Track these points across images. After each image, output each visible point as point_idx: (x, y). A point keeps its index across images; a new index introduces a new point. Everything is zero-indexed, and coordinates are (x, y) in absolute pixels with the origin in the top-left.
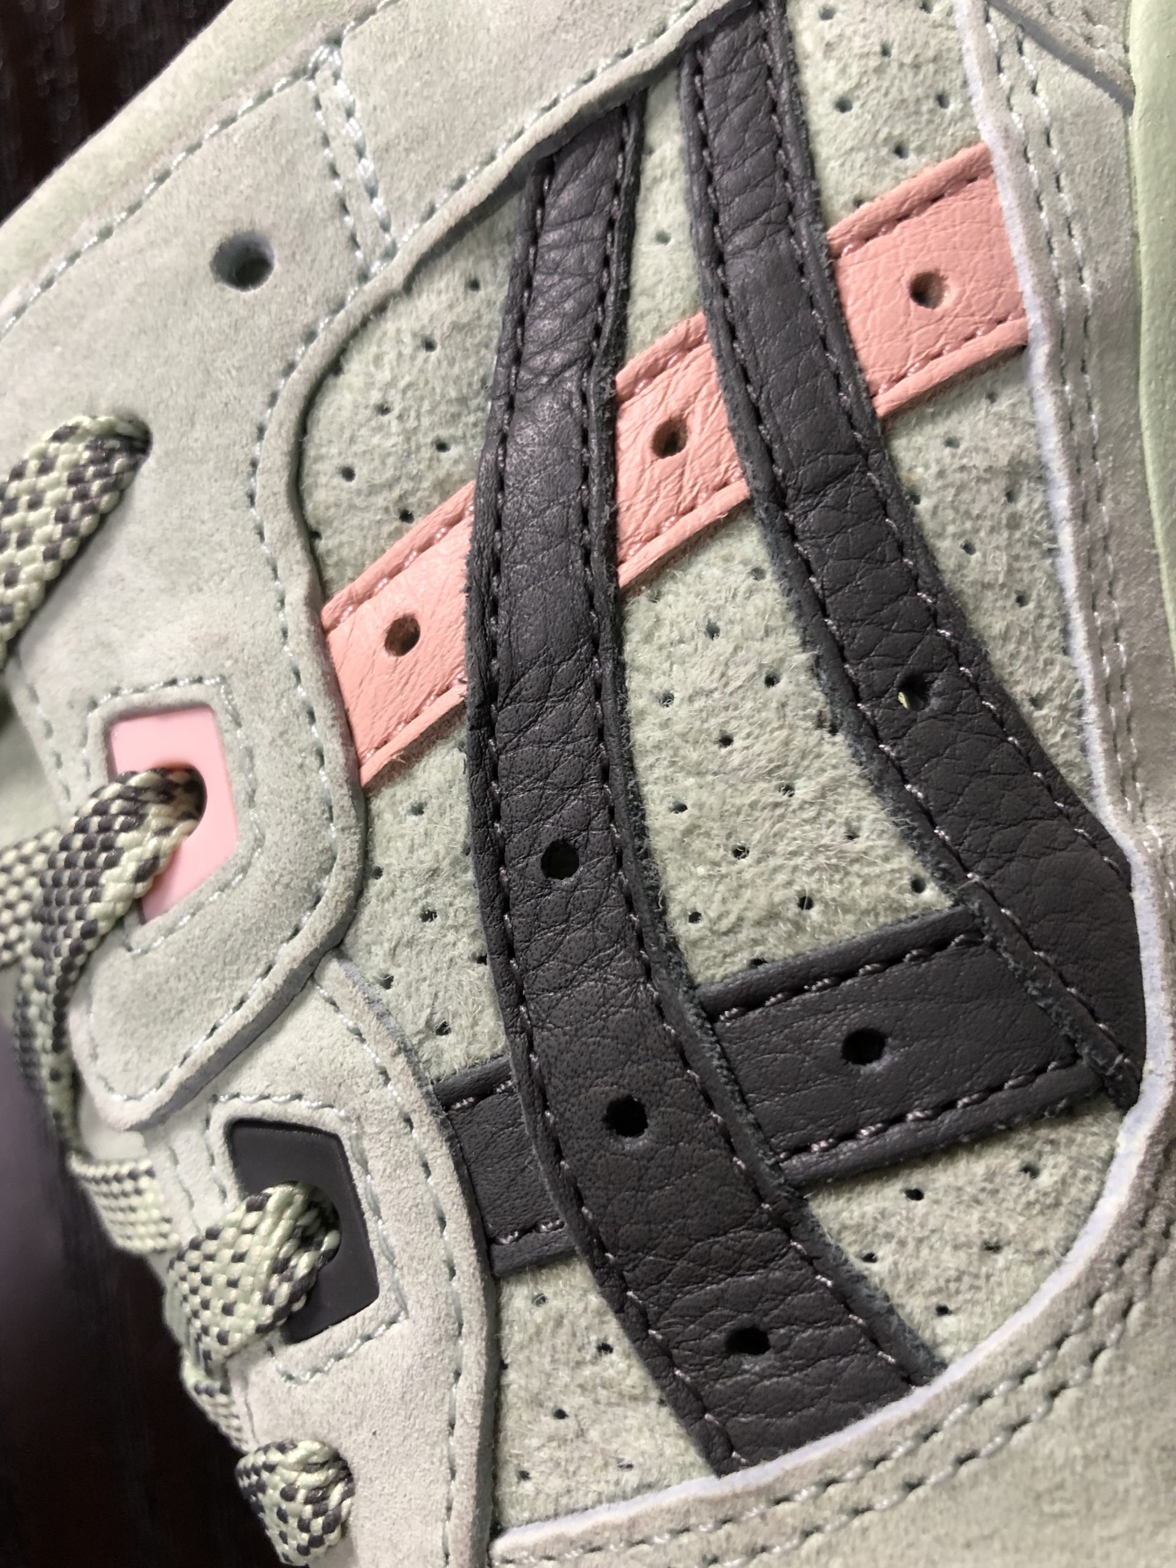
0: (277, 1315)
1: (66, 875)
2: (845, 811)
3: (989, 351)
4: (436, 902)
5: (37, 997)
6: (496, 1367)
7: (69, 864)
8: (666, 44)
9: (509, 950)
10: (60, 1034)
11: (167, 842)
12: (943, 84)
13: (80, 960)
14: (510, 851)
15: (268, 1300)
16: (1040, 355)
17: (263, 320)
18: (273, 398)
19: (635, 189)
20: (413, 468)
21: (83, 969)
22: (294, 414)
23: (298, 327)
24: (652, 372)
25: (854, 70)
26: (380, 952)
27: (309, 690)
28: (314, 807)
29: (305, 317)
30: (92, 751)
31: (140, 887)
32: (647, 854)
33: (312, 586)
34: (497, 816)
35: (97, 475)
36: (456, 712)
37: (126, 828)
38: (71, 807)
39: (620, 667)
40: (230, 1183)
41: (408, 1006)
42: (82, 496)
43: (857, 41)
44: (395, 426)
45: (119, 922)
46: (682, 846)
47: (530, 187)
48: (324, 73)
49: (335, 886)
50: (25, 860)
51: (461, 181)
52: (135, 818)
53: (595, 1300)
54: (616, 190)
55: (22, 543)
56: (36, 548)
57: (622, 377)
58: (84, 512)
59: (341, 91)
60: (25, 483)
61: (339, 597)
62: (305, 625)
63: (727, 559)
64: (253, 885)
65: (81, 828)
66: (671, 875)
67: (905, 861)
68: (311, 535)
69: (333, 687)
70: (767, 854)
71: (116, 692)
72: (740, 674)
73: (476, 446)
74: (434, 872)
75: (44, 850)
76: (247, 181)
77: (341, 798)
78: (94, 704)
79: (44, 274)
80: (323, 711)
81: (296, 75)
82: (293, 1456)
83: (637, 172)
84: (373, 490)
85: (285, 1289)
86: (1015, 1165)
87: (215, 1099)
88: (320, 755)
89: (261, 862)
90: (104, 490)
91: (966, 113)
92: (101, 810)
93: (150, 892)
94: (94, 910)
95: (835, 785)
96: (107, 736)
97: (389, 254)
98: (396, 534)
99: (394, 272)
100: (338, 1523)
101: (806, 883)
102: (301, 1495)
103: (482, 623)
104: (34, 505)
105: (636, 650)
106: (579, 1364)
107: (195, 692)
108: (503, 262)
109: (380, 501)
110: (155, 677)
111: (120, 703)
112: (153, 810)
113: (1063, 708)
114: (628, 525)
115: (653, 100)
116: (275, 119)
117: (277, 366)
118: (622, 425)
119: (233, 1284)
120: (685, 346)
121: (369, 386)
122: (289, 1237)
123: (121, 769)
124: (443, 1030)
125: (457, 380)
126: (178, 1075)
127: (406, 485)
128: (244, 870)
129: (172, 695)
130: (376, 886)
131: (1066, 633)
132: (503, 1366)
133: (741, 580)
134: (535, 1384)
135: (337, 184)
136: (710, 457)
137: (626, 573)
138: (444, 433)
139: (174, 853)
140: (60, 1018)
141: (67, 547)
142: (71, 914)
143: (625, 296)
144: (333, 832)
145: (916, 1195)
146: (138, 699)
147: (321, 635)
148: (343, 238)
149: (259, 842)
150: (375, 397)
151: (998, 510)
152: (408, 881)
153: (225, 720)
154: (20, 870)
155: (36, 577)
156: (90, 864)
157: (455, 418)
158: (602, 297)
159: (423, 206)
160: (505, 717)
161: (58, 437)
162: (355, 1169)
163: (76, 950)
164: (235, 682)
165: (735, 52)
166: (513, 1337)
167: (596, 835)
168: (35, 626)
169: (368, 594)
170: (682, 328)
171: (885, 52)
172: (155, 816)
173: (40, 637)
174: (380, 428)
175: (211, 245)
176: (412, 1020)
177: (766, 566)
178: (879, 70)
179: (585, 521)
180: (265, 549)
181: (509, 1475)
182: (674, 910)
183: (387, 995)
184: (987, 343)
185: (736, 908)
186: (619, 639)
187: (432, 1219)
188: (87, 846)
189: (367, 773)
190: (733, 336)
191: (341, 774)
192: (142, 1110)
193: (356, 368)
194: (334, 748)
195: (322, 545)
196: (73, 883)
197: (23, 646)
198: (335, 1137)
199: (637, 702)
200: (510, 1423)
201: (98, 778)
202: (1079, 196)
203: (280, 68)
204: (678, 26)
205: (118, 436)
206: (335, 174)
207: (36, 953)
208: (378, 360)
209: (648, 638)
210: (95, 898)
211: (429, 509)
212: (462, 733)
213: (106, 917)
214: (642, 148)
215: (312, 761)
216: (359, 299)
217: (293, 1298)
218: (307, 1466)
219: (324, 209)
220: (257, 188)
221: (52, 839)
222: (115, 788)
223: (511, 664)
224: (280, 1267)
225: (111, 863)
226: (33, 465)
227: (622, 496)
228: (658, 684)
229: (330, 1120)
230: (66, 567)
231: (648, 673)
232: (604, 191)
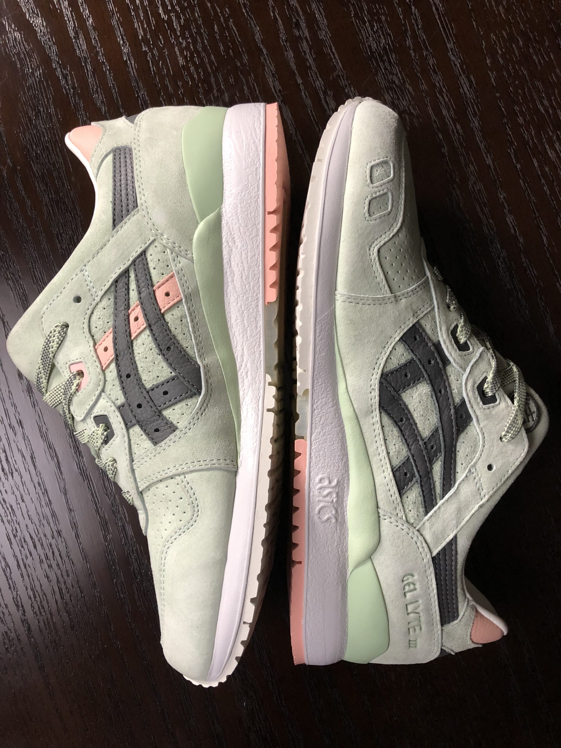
0: (103, 441)
1: (67, 387)
2: (161, 365)
3: (176, 302)
4: (114, 383)
5: (65, 406)
6: (130, 440)
7: (67, 386)
8: (130, 262)
9: (124, 388)
10: (69, 411)
11: (80, 381)
12: (168, 264)
13: (70, 399)
14: (122, 376)
15: (102, 439)
16: (184, 300)
17: (81, 308)
18: (85, 318)
19: (129, 283)
20: (105, 326)
21: (71, 400)
22: (88, 320)
23: (86, 308)
24: (133, 310)
25: (155, 263)
26: (108, 391)
27: (95, 358)
28: (97, 373)
29: (87, 307)
30: (68, 370)
31: (77, 387)
32: (139, 374)
33: (94, 344)
34: (120, 371)
35: (62, 332)
36: (113, 358)
37: (74, 380)
38: (66, 378)
39: (133, 350)
40: (95, 425)
41: (113, 397)
42: (60, 335)
43: (155, 259)
44: (101, 321)
45: (75, 393)
46: (142, 372)
47: (114, 285)
48: (84, 271)
49: (101, 383)
50: (61, 387)
51: (105, 285)
52: (75, 378)
53: (140, 429)
54: (126, 284)
55: (53, 342)
56: (55, 343)
57: (129, 311)
58: (61, 337)
59: (87, 273)
60: (52, 334)
61: (97, 345)
62: (93, 349)
63: (145, 334)
64: (91, 385)
65: (68, 381)
66: (142, 376)
67: (169, 370)
68: (93, 337)
69: (98, 357)
70: (152, 371)
71: (70, 361)
72: (147, 349)
73: (112, 322)
74: (113, 380)
75: (63, 385)
76: (76, 288)
77: (101, 372)
78: (67, 363)
79: (50, 303)
80: (97, 360)
81: (81, 271)
82: (108, 460)
83: (128, 281)
84: (100, 329)
85: (104, 437)
86: (184, 404)
87: (91, 414)
88: (97, 366)
89: (92, 381)
90: (63, 334)
91: (171, 267)
92: (70, 378)
93: (78, 388)
94: (71, 391)
95: (160, 361)
96: (69, 367)
97: (97, 296)
98: (104, 335)
99: (98, 299)
100: (116, 468)
101: (157, 374)
102: (110, 465)
103: (115, 347)
104: (54, 337)
105: (135, 347)
106: (139, 437)
107: (80, 360)
108: (113, 295)
109: (101, 331)
110: (75, 359)
111: (70, 363)
112: (77, 377)
113: (191, 347)
114: (132, 331)
115: (130, 270)
116: (78, 278)
117: (84, 314)
118: (130, 318)
119: (97, 438)
120: (137, 306)
121: (97, 315)
122: (103, 430)
123: (72, 372)
124: (118, 399)
125: (109, 313)
126: (86, 412)
127: (104, 328)
128: (90, 383)
129: (77, 361)
130: (107, 383)
131: (191, 337)
132: (131, 440)
133: (146, 337)
134: (134, 441)
135: (88, 287)
136: (141, 321)
137: (132, 338)
138: (108, 321)
139: (81, 382)
140: (69, 408)
141: (60, 342)
142: (68, 393)
143: (129, 300)
144: (100, 376)
145: (174, 410)
146: (73, 362)
147: (96, 350)
148: (90, 295)
149: (91, 379)
150: (98, 317)
151: (180, 322)
152: (110, 381)
153: (85, 364)
154: (60, 389)
155: (56, 347)
156: (70, 385)
157: (109, 318)
158: (126, 300)
159: (101, 289)
160: (119, 359)
161: (56, 327)
162: (109, 419)
163: (70, 397)
164: (85, 358)
165: (139, 262)
166: (131, 436)
167: (132, 372)
168: (57, 353)
169: (101, 344)
170: (136, 304)
171: (159, 260)
172: (78, 377)
173: (58, 354)
174: (99, 321)
175: (73, 297)
176: (113, 399)
177: (150, 335)
178: (158, 263)
179: (126, 332)
180: (87, 339)
181: (133, 454)
182: (143, 380)
183: (110, 396)
184: (176, 300)
185: (149, 378)
186: (132, 346)
187: (119, 423)
188: (69, 383)
189: (104, 368)
190: (142, 305)
191: (100, 369)
192: (82, 418)
193: (95, 313)
194: (99, 365)
195: (94, 338)
196: (68, 388)
197: (55, 356)
198: (106, 415)
199: (136, 354)
200: (132, 447)
201: (69, 373)
202: (187, 277)
203: (79, 270)
204: (131, 259)
205: (64, 325)
206: (88, 286)
207: (64, 400)
208: (98, 311)
209: (136, 345)
210: (71, 390)
211: (108, 331)
212: (114, 361)
213: (73, 392)
214: (129, 277)
215: (96, 367)
216: (94, 303)
217: (105, 438)
218: (110, 461)
219: (88, 290)
220: (77, 289)
221: (64, 383)
222: (72, 374)
223: (119, 352)
224: (103, 434)
225: (73, 385)
226: (53, 331)
227: (131, 327)
228: (138, 352)
229: (105, 413)
230: (60, 345)
231: (136, 350)
232: (125, 284)
